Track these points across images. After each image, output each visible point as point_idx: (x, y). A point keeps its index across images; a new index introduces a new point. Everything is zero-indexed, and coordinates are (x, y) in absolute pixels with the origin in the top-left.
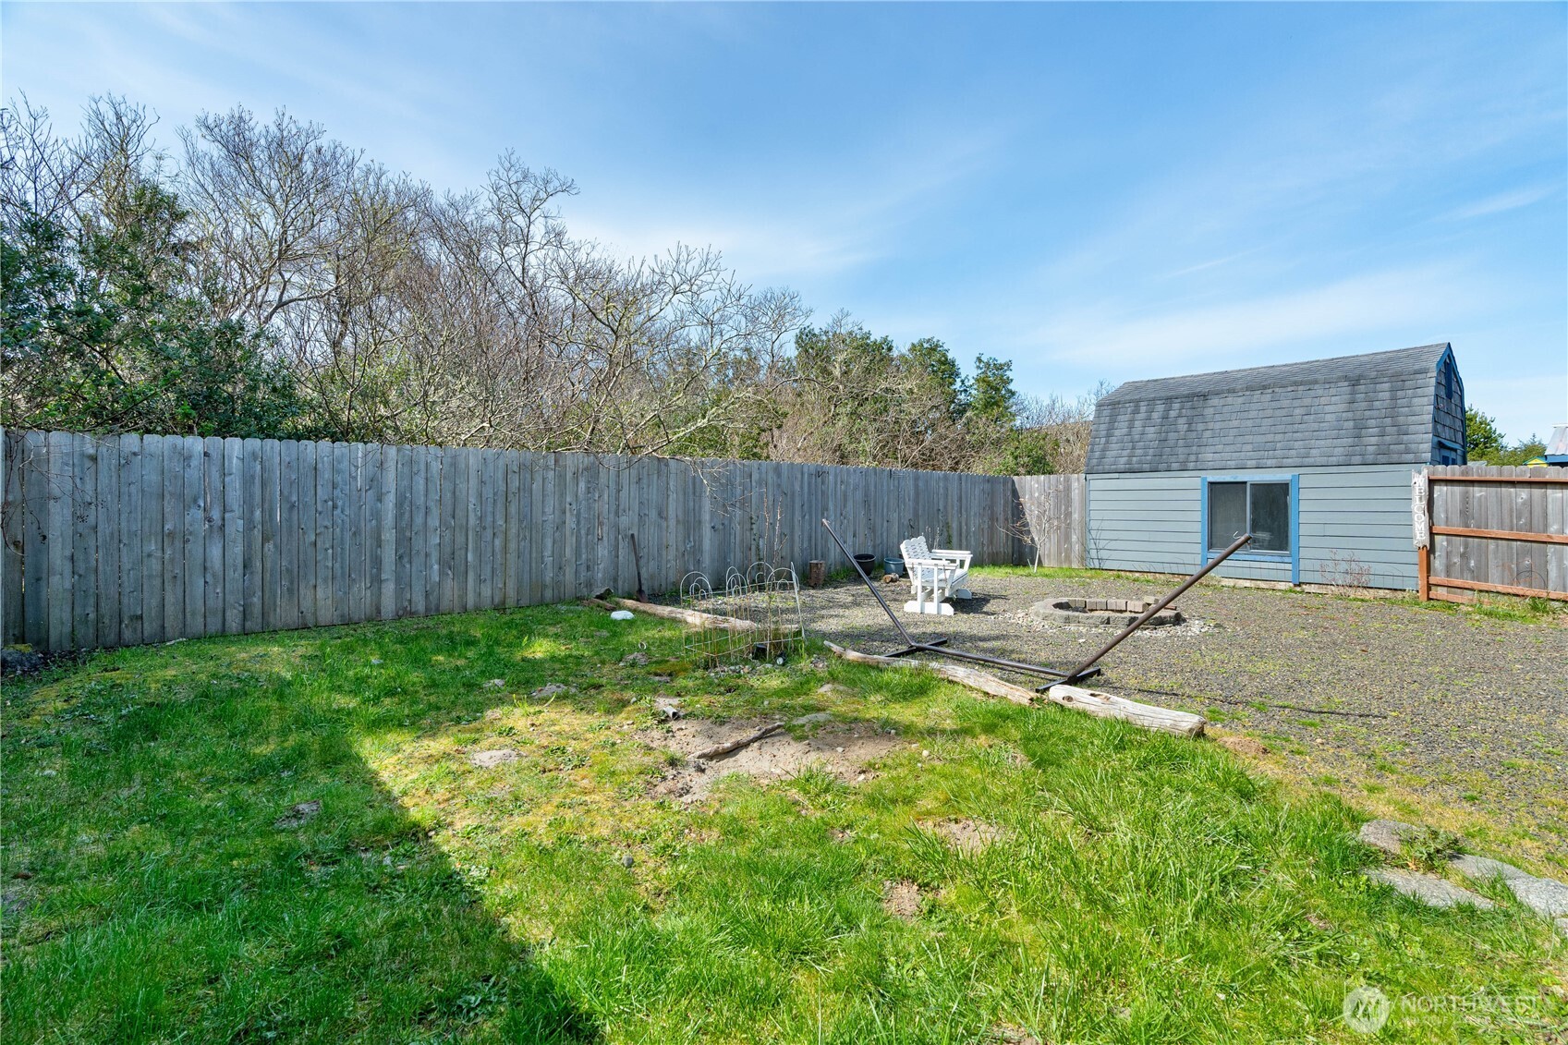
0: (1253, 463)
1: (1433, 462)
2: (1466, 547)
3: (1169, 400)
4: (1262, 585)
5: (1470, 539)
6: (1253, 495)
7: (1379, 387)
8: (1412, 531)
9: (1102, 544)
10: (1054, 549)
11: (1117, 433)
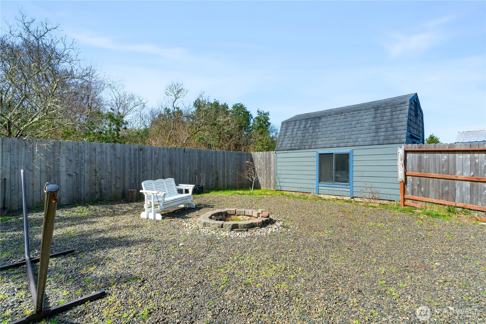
0: (335, 145)
1: (407, 143)
2: (420, 181)
3: (307, 120)
4: (339, 198)
5: (422, 178)
6: (336, 159)
7: (386, 110)
8: (397, 174)
9: (281, 180)
10: (265, 182)
11: (288, 134)
